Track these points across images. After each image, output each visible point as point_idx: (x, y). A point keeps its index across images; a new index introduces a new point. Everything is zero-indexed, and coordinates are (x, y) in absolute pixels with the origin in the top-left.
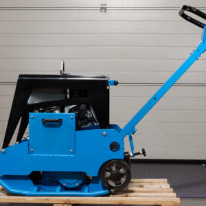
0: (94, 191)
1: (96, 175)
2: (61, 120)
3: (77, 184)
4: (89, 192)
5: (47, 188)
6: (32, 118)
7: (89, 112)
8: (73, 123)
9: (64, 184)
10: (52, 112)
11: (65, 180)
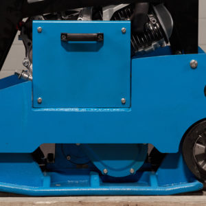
0: (170, 183)
1: (175, 150)
2: (102, 35)
3: (132, 171)
4: (160, 185)
5: (70, 179)
6: (40, 32)
7: (152, 19)
8: (127, 41)
9: (105, 171)
10: (76, 18)
11: (106, 162)
